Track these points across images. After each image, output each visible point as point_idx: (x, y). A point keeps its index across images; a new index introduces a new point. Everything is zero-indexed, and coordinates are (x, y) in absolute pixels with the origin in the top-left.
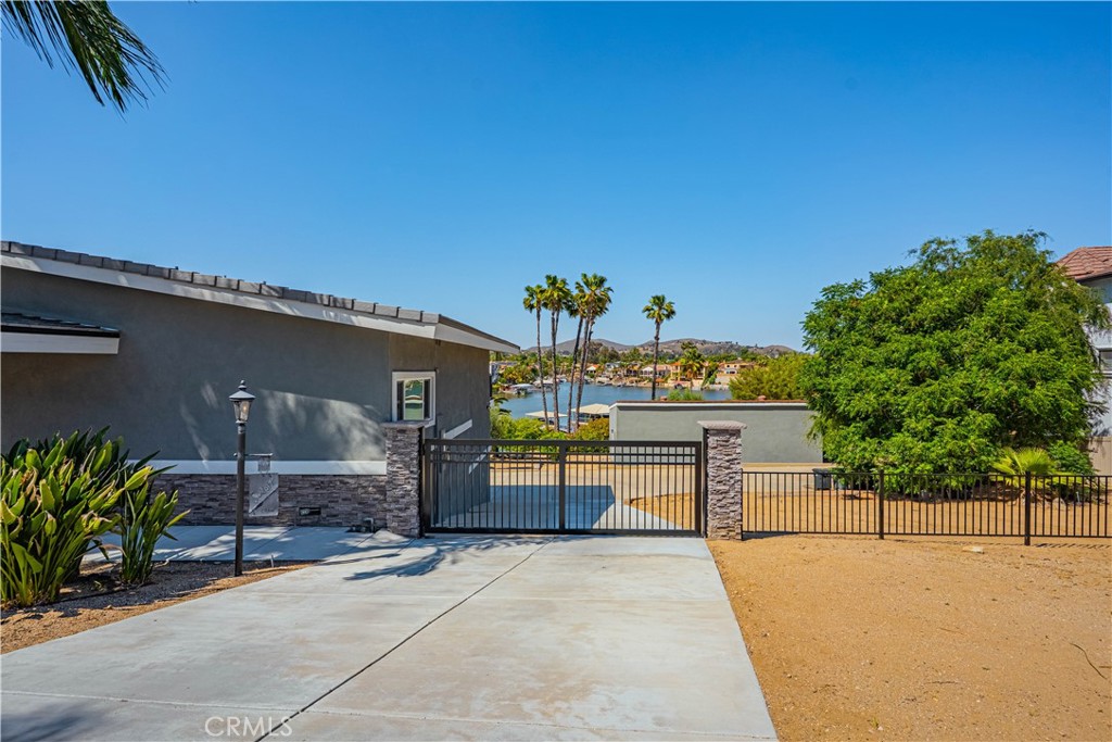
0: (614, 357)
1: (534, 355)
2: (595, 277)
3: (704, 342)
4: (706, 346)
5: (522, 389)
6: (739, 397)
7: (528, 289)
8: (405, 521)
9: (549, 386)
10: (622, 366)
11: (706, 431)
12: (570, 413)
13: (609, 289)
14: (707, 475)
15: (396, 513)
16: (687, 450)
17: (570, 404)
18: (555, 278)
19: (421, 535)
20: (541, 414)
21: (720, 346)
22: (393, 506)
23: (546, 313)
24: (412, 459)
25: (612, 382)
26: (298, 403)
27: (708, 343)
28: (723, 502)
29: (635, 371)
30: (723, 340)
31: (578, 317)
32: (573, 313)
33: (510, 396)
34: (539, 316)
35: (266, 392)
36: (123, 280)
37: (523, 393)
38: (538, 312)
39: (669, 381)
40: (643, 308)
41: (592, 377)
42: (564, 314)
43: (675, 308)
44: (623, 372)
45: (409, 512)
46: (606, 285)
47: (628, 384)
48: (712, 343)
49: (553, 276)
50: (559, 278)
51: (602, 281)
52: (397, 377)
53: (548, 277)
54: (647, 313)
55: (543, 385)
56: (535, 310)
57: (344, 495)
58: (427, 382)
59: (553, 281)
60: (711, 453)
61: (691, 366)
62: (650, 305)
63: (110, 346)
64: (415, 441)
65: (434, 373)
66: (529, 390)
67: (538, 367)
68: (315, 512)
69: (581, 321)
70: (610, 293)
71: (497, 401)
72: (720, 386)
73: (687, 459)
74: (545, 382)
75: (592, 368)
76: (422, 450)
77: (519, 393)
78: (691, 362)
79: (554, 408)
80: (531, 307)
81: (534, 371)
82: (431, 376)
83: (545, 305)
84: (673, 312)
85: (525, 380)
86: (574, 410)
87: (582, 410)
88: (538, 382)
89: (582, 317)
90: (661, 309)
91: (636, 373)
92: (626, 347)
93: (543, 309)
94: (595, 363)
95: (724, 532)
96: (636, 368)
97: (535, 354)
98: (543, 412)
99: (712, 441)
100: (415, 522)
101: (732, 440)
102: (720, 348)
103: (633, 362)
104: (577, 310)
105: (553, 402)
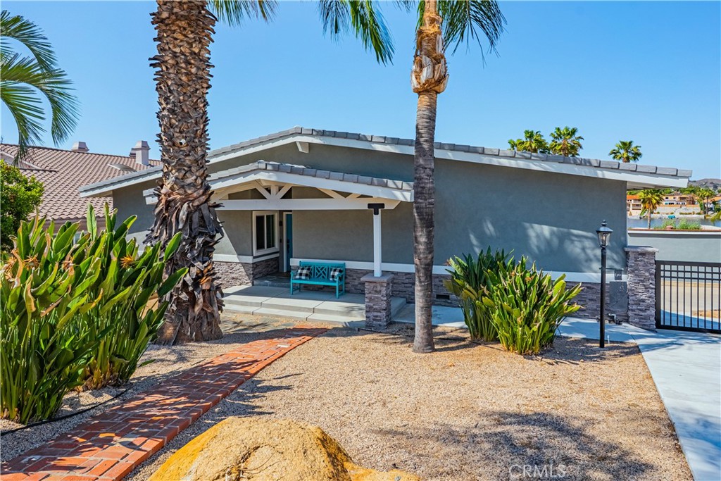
2: (567, 130)
7: (510, 142)
8: (647, 318)
13: (580, 138)
15: (637, 312)
18: (532, 132)
19: (655, 330)
22: (634, 307)
24: (651, 274)
26: (552, 233)
35: (527, 225)
40: (610, 151)
43: (641, 151)
45: (648, 312)
46: (577, 135)
49: (530, 131)
50: (535, 132)
51: (574, 132)
53: (527, 132)
54: (613, 155)
57: (590, 297)
59: (530, 135)
61: (650, 200)
62: (616, 149)
64: (653, 261)
70: (581, 141)
72: (658, 215)
76: (656, 268)
78: (650, 196)
84: (639, 155)
100: (653, 320)
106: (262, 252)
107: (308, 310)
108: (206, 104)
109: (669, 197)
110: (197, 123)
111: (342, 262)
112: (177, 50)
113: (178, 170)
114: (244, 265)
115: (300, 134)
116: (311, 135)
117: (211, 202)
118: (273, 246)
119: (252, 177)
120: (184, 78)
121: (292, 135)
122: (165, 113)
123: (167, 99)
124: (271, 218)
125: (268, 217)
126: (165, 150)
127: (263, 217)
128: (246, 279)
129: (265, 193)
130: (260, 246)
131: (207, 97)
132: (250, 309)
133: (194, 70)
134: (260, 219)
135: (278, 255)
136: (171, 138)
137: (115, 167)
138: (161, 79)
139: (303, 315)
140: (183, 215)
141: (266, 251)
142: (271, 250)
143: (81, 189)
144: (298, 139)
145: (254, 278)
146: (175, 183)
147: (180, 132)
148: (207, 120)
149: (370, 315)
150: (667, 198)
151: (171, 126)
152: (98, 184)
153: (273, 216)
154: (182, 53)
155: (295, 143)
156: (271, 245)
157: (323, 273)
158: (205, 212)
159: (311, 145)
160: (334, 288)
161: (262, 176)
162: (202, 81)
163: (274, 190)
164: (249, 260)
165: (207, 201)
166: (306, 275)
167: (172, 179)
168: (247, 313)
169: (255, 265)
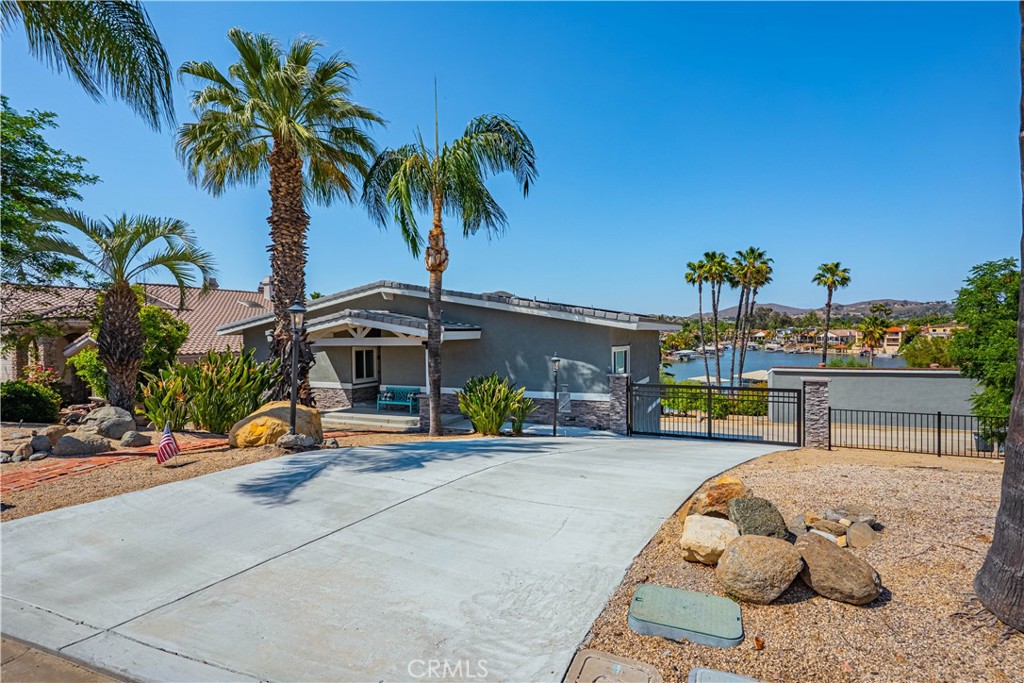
0: (786, 322)
1: (697, 322)
3: (905, 303)
4: (909, 306)
5: (685, 355)
6: (914, 365)
7: (689, 265)
9: (712, 352)
10: (794, 332)
11: (805, 383)
12: (732, 378)
13: (769, 260)
14: (804, 409)
15: (614, 421)
16: (792, 394)
17: (732, 370)
18: (714, 254)
19: (628, 435)
20: (703, 379)
21: (928, 307)
22: (613, 418)
23: (707, 286)
24: (623, 393)
25: (784, 349)
27: (911, 303)
28: (815, 426)
29: (811, 337)
30: (933, 300)
31: (740, 288)
32: (734, 284)
33: (673, 361)
34: (700, 289)
36: (487, 304)
37: (685, 359)
38: (700, 285)
39: (854, 347)
41: (761, 343)
42: (726, 285)
44: (795, 339)
45: (621, 422)
46: (766, 257)
47: (802, 350)
48: (916, 304)
49: (711, 252)
50: (718, 253)
51: (762, 254)
52: (614, 349)
53: (707, 255)
54: (816, 282)
55: (706, 352)
56: (697, 284)
57: (587, 411)
58: (626, 352)
59: (710, 256)
60: (807, 396)
62: (820, 273)
63: (476, 335)
64: (624, 384)
65: (628, 347)
66: (692, 356)
67: (700, 333)
68: (572, 419)
69: (743, 291)
71: (665, 365)
73: (791, 400)
74: (707, 348)
75: (761, 334)
76: (629, 389)
77: (682, 359)
78: (872, 329)
79: (716, 373)
80: (694, 282)
81: (697, 337)
82: (627, 348)
83: (706, 279)
84: (848, 279)
85: (688, 346)
86: (736, 376)
87: (745, 376)
88: (701, 348)
89: (744, 287)
90: (833, 276)
91: (812, 339)
92: (803, 311)
93: (704, 282)
94: (764, 329)
95: (816, 445)
96: (812, 334)
97: (698, 320)
98: (705, 377)
99: (808, 389)
100: (625, 427)
101: (821, 389)
102: (928, 309)
103: (810, 328)
104: (739, 282)
105: (716, 367)
106: (360, 381)
107: (384, 421)
108: (304, 274)
109: (938, 330)
110: (297, 289)
111: (417, 387)
112: (284, 241)
113: (285, 320)
114: (346, 391)
115: (384, 286)
116: (391, 287)
117: (308, 341)
118: (372, 376)
119: (341, 322)
120: (288, 259)
121: (378, 287)
122: (276, 283)
123: (277, 273)
124: (369, 353)
125: (367, 351)
126: (276, 307)
127: (362, 352)
128: (347, 402)
129: (353, 333)
130: (359, 375)
131: (304, 269)
132: (343, 421)
133: (294, 253)
134: (359, 354)
135: (376, 384)
136: (280, 299)
137: (244, 304)
138: (274, 259)
139: (379, 424)
140: (288, 349)
141: (365, 379)
142: (370, 379)
143: (218, 328)
144: (382, 290)
145: (354, 401)
146: (283, 328)
147: (286, 295)
148: (304, 284)
149: (423, 422)
150: (934, 331)
151: (280, 290)
152: (232, 323)
153: (372, 351)
154: (287, 243)
155: (380, 293)
156: (370, 374)
157: (402, 396)
158: (303, 347)
159: (395, 295)
160: (408, 406)
161: (348, 321)
162: (301, 260)
163: (359, 331)
164: (349, 386)
165: (305, 339)
166: (390, 397)
167: (281, 325)
168: (340, 424)
169: (354, 391)
